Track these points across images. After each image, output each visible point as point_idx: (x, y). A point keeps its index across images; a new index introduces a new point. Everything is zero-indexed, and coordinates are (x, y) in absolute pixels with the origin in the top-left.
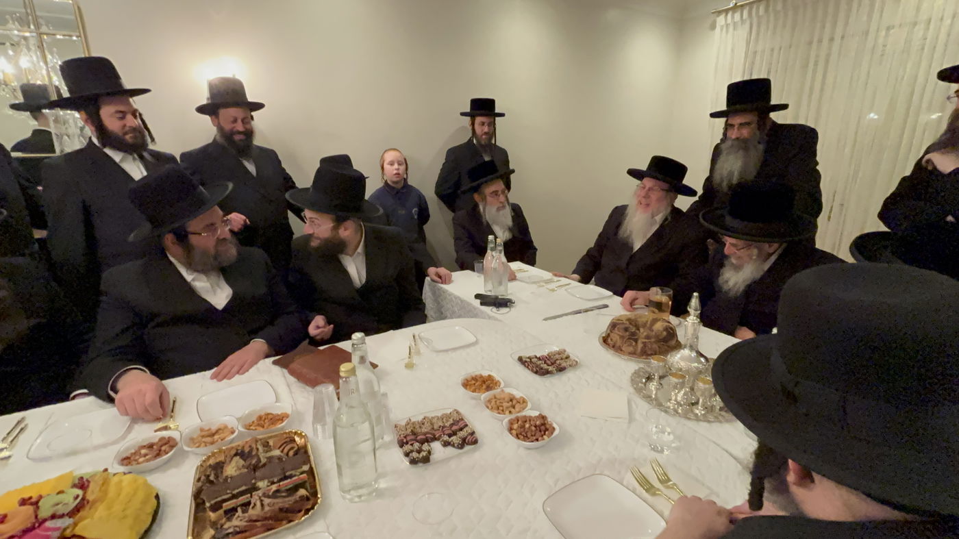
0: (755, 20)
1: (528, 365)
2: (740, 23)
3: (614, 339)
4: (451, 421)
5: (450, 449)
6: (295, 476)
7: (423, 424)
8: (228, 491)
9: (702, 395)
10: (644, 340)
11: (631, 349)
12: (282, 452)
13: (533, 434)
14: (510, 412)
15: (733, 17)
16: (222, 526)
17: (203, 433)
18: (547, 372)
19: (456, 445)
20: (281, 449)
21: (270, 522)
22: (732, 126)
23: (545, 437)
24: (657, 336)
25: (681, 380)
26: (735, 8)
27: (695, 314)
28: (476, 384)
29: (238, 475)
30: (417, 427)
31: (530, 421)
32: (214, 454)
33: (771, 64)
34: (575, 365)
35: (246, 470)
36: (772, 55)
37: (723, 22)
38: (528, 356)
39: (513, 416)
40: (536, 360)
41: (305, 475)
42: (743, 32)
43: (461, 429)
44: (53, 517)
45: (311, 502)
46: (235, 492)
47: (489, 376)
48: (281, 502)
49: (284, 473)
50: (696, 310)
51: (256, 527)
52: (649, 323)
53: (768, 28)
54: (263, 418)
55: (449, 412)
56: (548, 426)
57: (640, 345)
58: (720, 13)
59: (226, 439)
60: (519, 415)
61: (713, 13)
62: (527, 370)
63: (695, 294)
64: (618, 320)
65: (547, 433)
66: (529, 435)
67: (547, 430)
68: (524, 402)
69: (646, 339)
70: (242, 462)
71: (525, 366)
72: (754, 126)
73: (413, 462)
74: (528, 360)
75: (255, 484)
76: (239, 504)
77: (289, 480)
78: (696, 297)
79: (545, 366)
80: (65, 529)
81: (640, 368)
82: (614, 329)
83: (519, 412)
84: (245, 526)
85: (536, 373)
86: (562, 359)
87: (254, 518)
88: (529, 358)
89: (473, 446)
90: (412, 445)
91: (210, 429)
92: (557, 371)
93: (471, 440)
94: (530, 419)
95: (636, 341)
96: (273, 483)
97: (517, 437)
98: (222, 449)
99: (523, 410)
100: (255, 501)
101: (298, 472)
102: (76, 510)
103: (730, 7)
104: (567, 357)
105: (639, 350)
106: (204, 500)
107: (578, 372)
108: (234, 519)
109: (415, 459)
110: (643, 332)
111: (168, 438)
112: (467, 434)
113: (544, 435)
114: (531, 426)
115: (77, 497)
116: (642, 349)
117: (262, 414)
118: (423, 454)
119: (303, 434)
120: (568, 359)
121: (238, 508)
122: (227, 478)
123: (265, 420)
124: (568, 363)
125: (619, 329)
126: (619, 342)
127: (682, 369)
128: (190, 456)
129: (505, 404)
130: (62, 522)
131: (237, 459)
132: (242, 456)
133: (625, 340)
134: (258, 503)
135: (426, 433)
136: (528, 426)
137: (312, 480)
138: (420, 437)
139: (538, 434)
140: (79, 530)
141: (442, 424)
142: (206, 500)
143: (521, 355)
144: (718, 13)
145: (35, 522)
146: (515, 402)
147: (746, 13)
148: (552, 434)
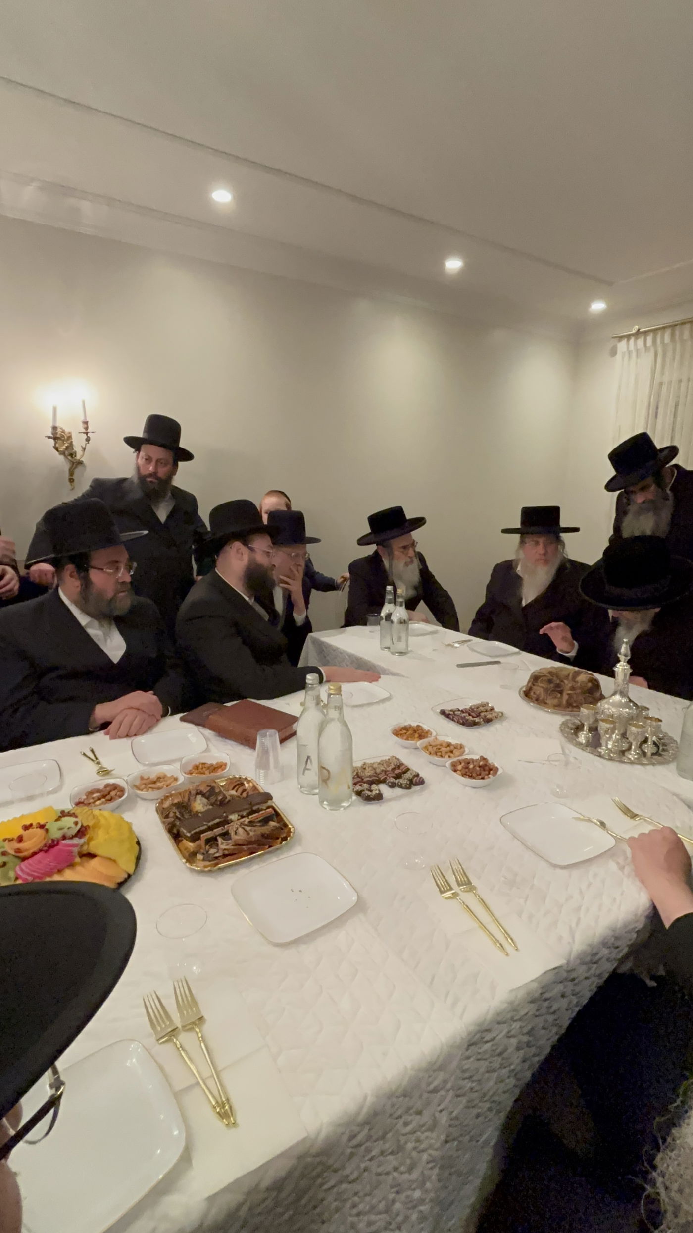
0: (660, 349)
1: (453, 717)
2: (644, 350)
3: (538, 693)
4: (393, 766)
5: (398, 791)
6: (262, 810)
7: (365, 769)
8: (205, 823)
9: (634, 740)
10: (569, 692)
11: (556, 701)
12: (236, 792)
13: (478, 773)
14: (449, 757)
15: (635, 344)
16: (208, 852)
17: (144, 781)
18: (474, 724)
19: (404, 785)
20: (236, 789)
21: (255, 846)
23: (490, 775)
24: (581, 688)
25: (612, 726)
26: (638, 334)
27: (625, 660)
28: (407, 734)
29: (206, 811)
30: (359, 770)
31: (473, 762)
32: (167, 798)
33: (679, 397)
34: (501, 716)
35: (211, 807)
36: (679, 388)
37: (625, 349)
38: (450, 709)
39: (455, 759)
40: (460, 712)
41: (271, 809)
42: (647, 360)
43: (405, 772)
44: (64, 837)
45: (286, 830)
46: (210, 824)
47: (418, 726)
48: (260, 829)
49: (252, 808)
50: (626, 655)
51: (243, 850)
52: (571, 675)
53: (674, 359)
54: (201, 766)
55: (387, 758)
56: (491, 767)
57: (565, 697)
58: (621, 338)
59: (172, 785)
60: (460, 758)
61: (613, 338)
62: (453, 722)
63: (625, 640)
64: (539, 673)
65: (491, 772)
66: (474, 775)
67: (490, 770)
68: (461, 748)
69: (571, 690)
70: (205, 801)
71: (449, 718)
73: (369, 799)
74: (452, 713)
75: (227, 817)
76: (217, 834)
77: (257, 814)
80: (82, 846)
81: (568, 720)
82: (536, 682)
83: (459, 756)
84: (234, 849)
85: (463, 724)
86: (486, 711)
87: (240, 843)
88: (451, 711)
89: (421, 786)
90: (361, 785)
91: (148, 778)
92: (484, 722)
93: (416, 781)
94: (473, 761)
95: (561, 692)
96: (242, 817)
97: (463, 776)
98: (173, 792)
99: (462, 754)
100: (235, 829)
101: (264, 806)
102: (81, 832)
103: (631, 332)
104: (492, 709)
105: (564, 702)
106: (182, 831)
107: (505, 723)
108: (217, 845)
109: (369, 796)
110: (568, 684)
111: (114, 784)
112: (411, 776)
113: (489, 774)
114: (474, 767)
115: (76, 823)
116: (567, 701)
117: (198, 763)
118: (374, 793)
119: (249, 779)
120: (493, 711)
121: (218, 837)
122: (197, 813)
123: (202, 768)
124: (493, 715)
125: (541, 682)
126: (542, 694)
127: (613, 715)
128: (140, 802)
129: (443, 749)
130: (76, 841)
131: (199, 797)
132: (203, 795)
133: (549, 692)
134: (240, 830)
135: (370, 776)
136: (471, 766)
137: (277, 814)
138: (365, 779)
139: (483, 773)
140: (93, 848)
141: (384, 769)
142: (185, 831)
143: (443, 708)
144: (618, 339)
145: (53, 841)
146: (452, 748)
147: (650, 339)
148: (496, 773)
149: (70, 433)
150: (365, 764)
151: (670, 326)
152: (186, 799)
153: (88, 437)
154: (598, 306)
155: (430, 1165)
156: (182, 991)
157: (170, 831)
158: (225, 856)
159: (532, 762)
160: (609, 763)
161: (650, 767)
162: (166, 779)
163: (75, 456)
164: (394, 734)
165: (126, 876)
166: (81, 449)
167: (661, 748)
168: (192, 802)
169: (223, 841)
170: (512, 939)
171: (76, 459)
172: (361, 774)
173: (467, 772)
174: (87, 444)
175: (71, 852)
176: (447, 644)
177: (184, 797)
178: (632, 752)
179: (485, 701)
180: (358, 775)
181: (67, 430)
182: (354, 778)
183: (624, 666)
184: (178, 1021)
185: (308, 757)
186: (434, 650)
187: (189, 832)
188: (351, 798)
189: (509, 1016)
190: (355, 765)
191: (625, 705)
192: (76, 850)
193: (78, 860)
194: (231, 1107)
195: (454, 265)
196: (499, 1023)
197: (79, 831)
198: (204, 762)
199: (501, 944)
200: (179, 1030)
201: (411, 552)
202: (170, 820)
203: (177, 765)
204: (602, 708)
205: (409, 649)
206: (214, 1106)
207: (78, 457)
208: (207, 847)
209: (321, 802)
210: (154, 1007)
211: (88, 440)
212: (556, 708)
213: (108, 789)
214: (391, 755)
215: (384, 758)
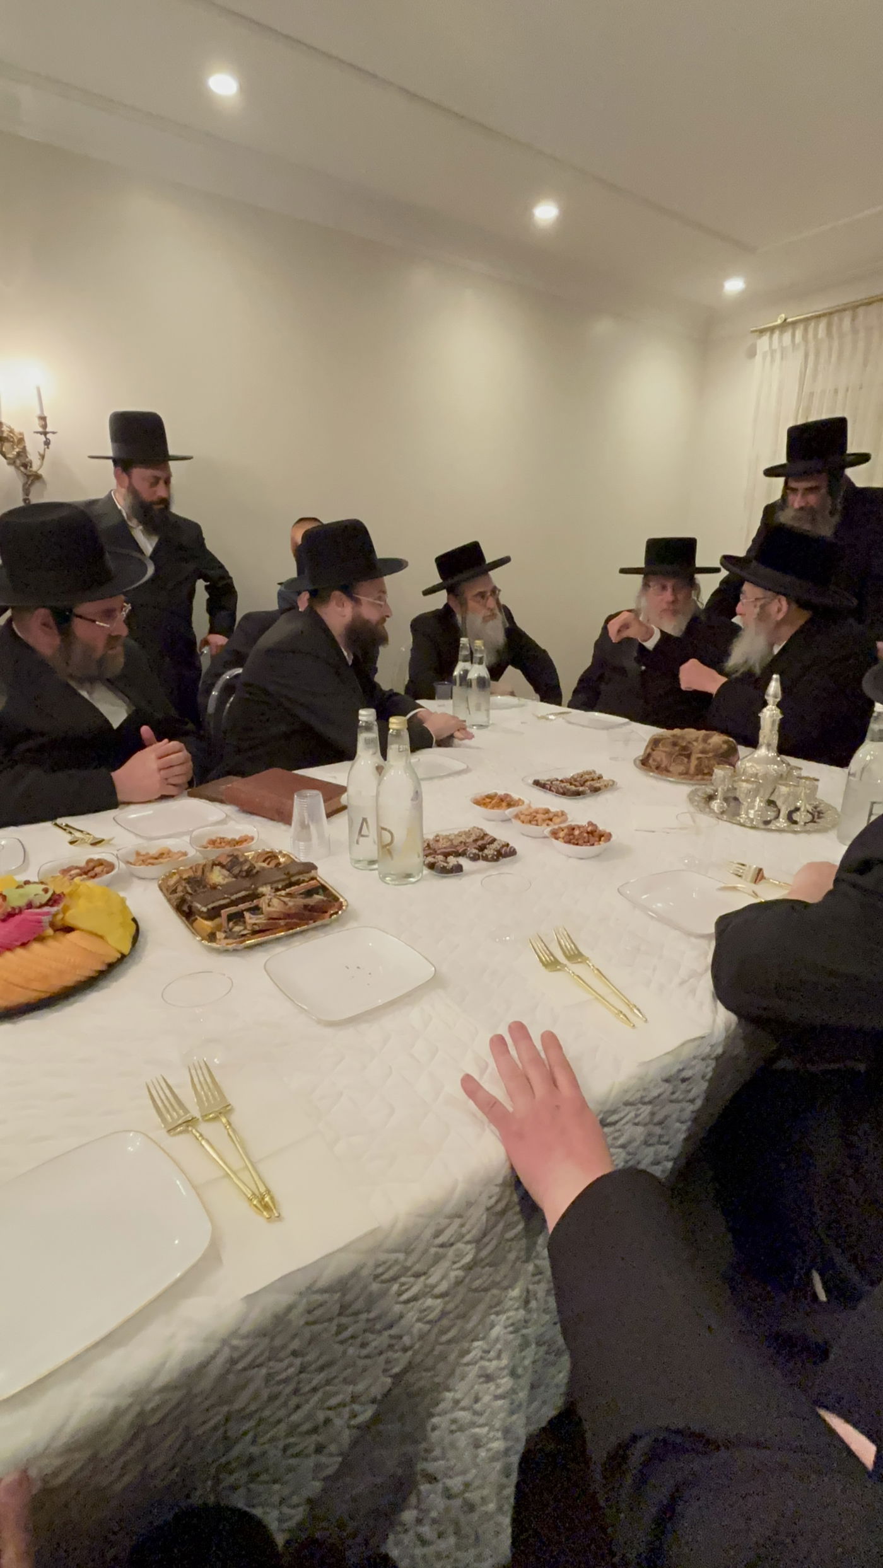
0: (812, 344)
1: (551, 787)
2: (790, 349)
3: (659, 759)
4: (473, 837)
5: (481, 864)
6: (303, 881)
7: (438, 841)
8: (226, 896)
9: (783, 803)
10: (700, 755)
11: (682, 768)
12: (268, 864)
13: (586, 840)
14: (548, 825)
15: (780, 340)
16: (231, 930)
17: (141, 858)
18: (578, 794)
19: (490, 858)
20: (267, 862)
21: (295, 920)
22: (794, 490)
23: (602, 843)
26: (785, 325)
27: (774, 702)
28: (492, 803)
29: (227, 884)
30: (431, 843)
31: (578, 829)
34: (611, 786)
35: (234, 879)
36: (835, 400)
37: (767, 348)
38: (546, 779)
39: (556, 827)
40: (557, 783)
41: (315, 881)
42: (795, 362)
43: (490, 843)
44: (30, 906)
45: (334, 905)
46: (234, 897)
47: (507, 795)
48: (301, 901)
49: (289, 878)
51: (279, 925)
53: (829, 358)
54: (219, 841)
55: (467, 830)
56: (602, 833)
57: (694, 762)
58: (762, 332)
59: (180, 859)
60: (563, 825)
61: (753, 332)
62: (550, 793)
63: (775, 676)
65: (602, 839)
66: (581, 842)
67: (602, 836)
68: (563, 815)
69: (702, 753)
70: (226, 873)
71: (547, 789)
72: (824, 491)
73: (446, 871)
74: (549, 783)
75: (256, 889)
76: (243, 908)
77: (297, 887)
78: (776, 679)
79: (573, 788)
80: (55, 915)
81: (696, 789)
82: (654, 749)
83: (561, 822)
84: (266, 924)
85: (564, 794)
86: (593, 780)
87: (275, 916)
88: (548, 780)
89: (512, 857)
90: (434, 857)
91: (147, 854)
92: (591, 791)
93: (505, 853)
94: (579, 827)
95: (689, 756)
96: (277, 890)
97: (569, 842)
98: (181, 868)
99: (565, 821)
100: (267, 901)
101: (306, 877)
102: (54, 900)
103: (776, 323)
104: (600, 778)
105: (692, 769)
106: (196, 907)
107: (616, 794)
108: (245, 922)
109: (444, 867)
110: (698, 746)
111: (99, 860)
112: (499, 847)
113: (600, 840)
114: (581, 833)
115: (46, 891)
116: (696, 766)
117: (214, 838)
118: (451, 865)
119: (284, 852)
120: (601, 780)
121: (245, 913)
122: (214, 887)
123: (221, 843)
124: (602, 784)
125: (663, 745)
126: (664, 759)
127: (757, 774)
128: (136, 881)
129: (540, 817)
130: (46, 909)
131: (217, 869)
132: (223, 866)
133: (674, 756)
134: (275, 901)
135: (445, 848)
136: (577, 832)
137: (323, 889)
138: (438, 852)
139: (592, 839)
140: (71, 918)
141: (464, 841)
142: (199, 906)
143: (537, 778)
144: (758, 333)
145: (13, 908)
146: (551, 815)
147: (799, 334)
148: (609, 840)
149: (21, 434)
150: (437, 836)
151: (824, 315)
152: (199, 873)
153: (47, 439)
154: (734, 286)
155: (537, 1278)
156: (202, 1079)
157: (178, 909)
158: (255, 933)
159: (653, 832)
160: (752, 832)
161: (803, 836)
162: (170, 855)
163: (31, 467)
164: (474, 803)
165: (119, 956)
166: (39, 457)
167: (816, 817)
168: (208, 874)
169: (252, 916)
170: (639, 1010)
171: (31, 471)
172: (434, 845)
173: (571, 840)
174: (47, 450)
175: (40, 922)
176: (539, 715)
177: (196, 872)
178: (781, 820)
179: (590, 769)
180: (428, 845)
181: (17, 430)
182: (424, 850)
183: (772, 710)
184: (195, 1112)
185: (364, 820)
186: (522, 723)
187: (205, 906)
188: (422, 871)
189: (638, 1095)
190: (426, 837)
191: (773, 761)
192: (46, 919)
193: (50, 932)
194: (272, 1198)
195: (546, 213)
196: (627, 1104)
197: (50, 900)
198: (222, 836)
199: (625, 1015)
200: (198, 1119)
201: (491, 603)
202: (180, 894)
203: (187, 839)
204: (743, 766)
205: (491, 722)
206: (249, 1198)
207: (34, 468)
208: (231, 924)
209: (383, 878)
210: (163, 1097)
211: (47, 443)
212: (683, 776)
213: (91, 865)
214: (472, 826)
215: (462, 830)
